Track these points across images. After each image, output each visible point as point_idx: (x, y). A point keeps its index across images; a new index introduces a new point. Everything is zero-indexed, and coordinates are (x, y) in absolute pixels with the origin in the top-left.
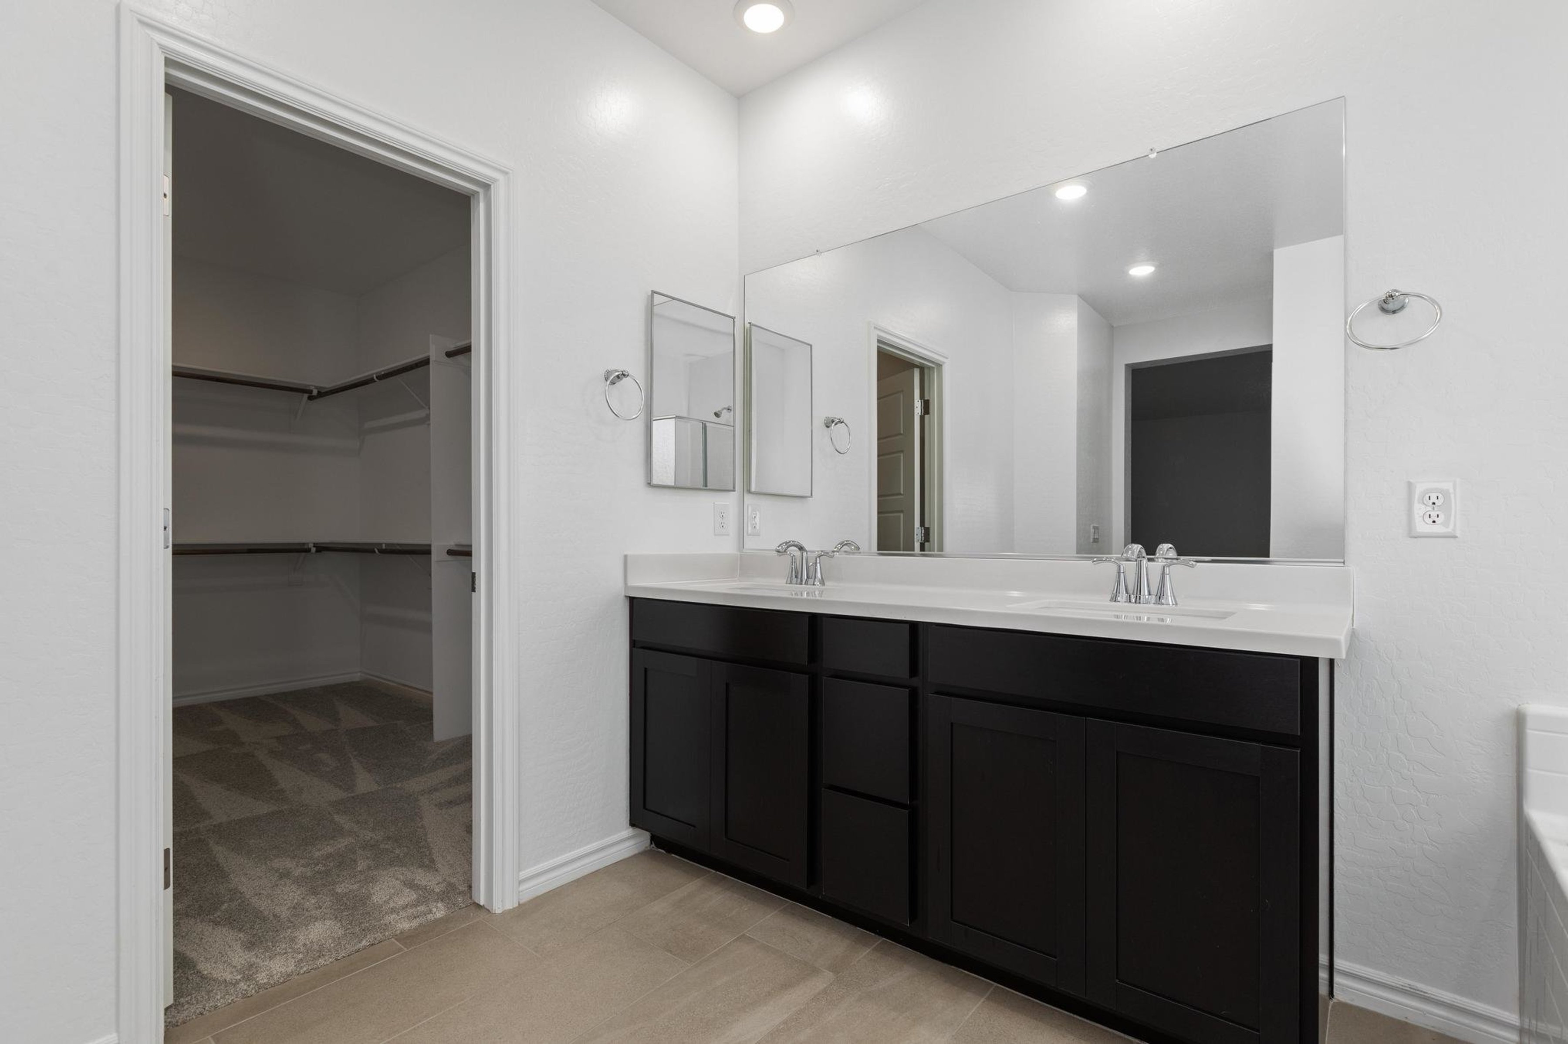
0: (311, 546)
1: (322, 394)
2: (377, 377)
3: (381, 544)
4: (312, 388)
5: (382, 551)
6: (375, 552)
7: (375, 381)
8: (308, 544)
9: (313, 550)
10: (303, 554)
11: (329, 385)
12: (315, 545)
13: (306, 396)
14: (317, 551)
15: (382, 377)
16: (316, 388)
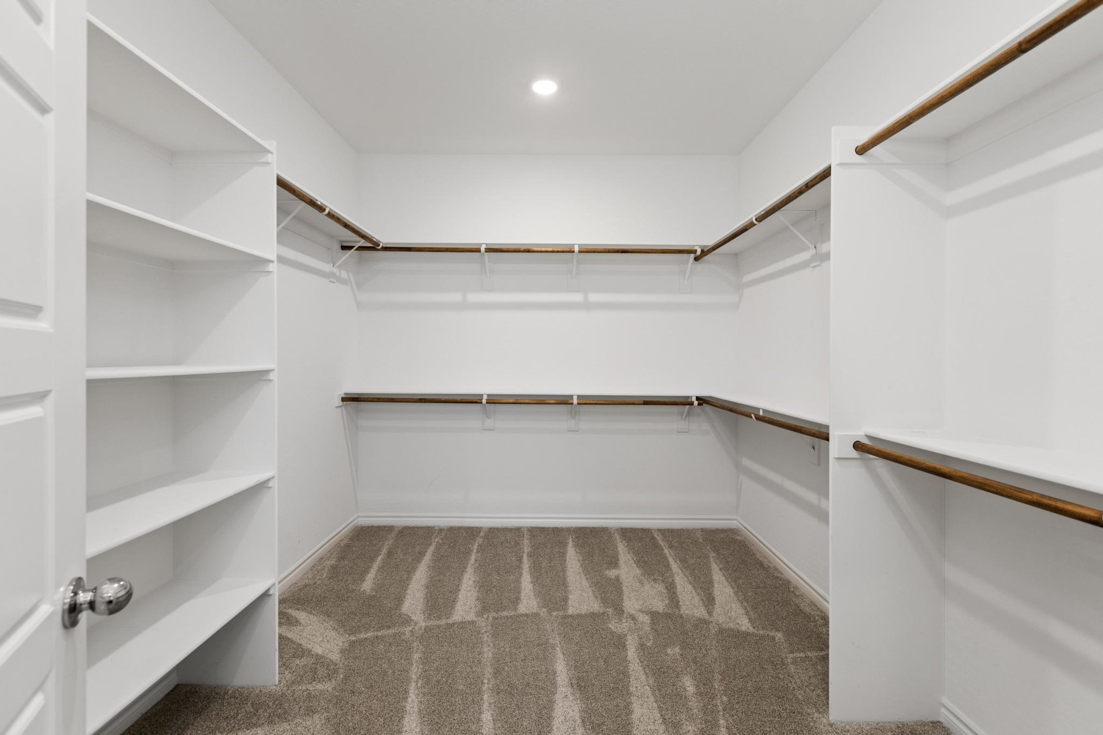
0: (694, 399)
1: (705, 252)
2: (756, 220)
3: (759, 409)
4: (696, 248)
5: (759, 418)
6: (751, 417)
7: (755, 225)
8: (691, 397)
9: (696, 403)
10: (688, 407)
11: (711, 242)
12: (698, 398)
13: (692, 256)
14: (699, 404)
15: (761, 218)
16: (700, 246)
